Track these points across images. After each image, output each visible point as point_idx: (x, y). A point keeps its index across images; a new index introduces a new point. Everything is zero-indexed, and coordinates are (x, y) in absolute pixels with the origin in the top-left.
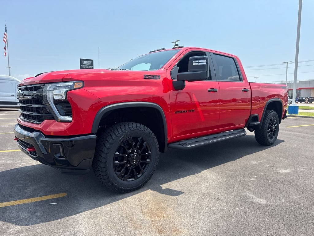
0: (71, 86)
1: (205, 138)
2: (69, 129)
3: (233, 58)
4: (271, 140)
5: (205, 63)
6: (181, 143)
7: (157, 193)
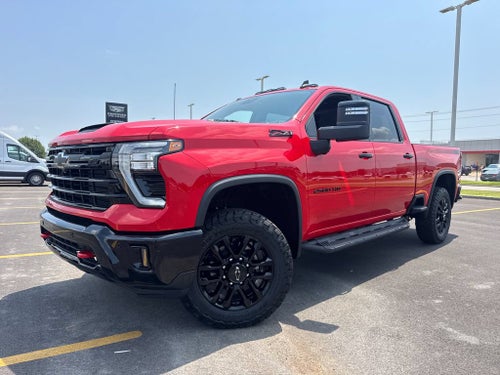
0: (163, 147)
1: (352, 233)
2: (160, 221)
3: (388, 106)
4: (441, 235)
5: (366, 113)
6: (320, 241)
7: (294, 327)
